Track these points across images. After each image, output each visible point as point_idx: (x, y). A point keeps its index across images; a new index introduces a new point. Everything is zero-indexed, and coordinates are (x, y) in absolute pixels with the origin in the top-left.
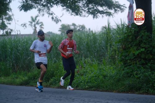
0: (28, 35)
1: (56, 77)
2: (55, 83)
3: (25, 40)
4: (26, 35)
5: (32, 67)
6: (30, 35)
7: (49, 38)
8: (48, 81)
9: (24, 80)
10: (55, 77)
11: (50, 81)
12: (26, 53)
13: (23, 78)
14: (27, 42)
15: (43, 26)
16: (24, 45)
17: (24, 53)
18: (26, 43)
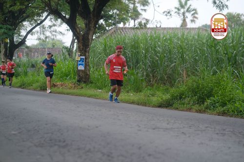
0: (173, 28)
1: (216, 97)
2: (214, 107)
3: (168, 36)
4: (170, 28)
5: (177, 79)
6: (177, 28)
7: (207, 35)
8: (203, 103)
9: (164, 99)
10: (214, 97)
11: (206, 103)
12: (169, 56)
13: (164, 96)
14: (170, 39)
15: (196, 15)
16: (167, 44)
17: (165, 57)
18: (169, 42)
